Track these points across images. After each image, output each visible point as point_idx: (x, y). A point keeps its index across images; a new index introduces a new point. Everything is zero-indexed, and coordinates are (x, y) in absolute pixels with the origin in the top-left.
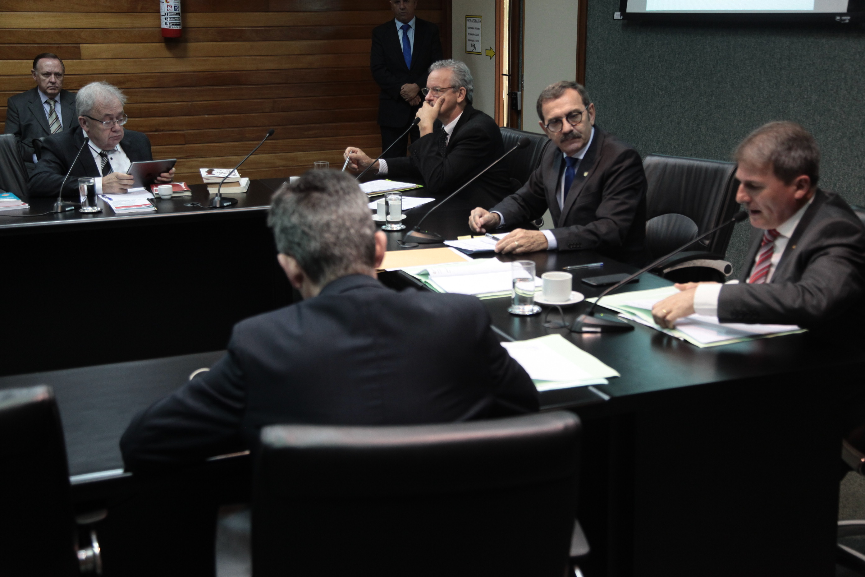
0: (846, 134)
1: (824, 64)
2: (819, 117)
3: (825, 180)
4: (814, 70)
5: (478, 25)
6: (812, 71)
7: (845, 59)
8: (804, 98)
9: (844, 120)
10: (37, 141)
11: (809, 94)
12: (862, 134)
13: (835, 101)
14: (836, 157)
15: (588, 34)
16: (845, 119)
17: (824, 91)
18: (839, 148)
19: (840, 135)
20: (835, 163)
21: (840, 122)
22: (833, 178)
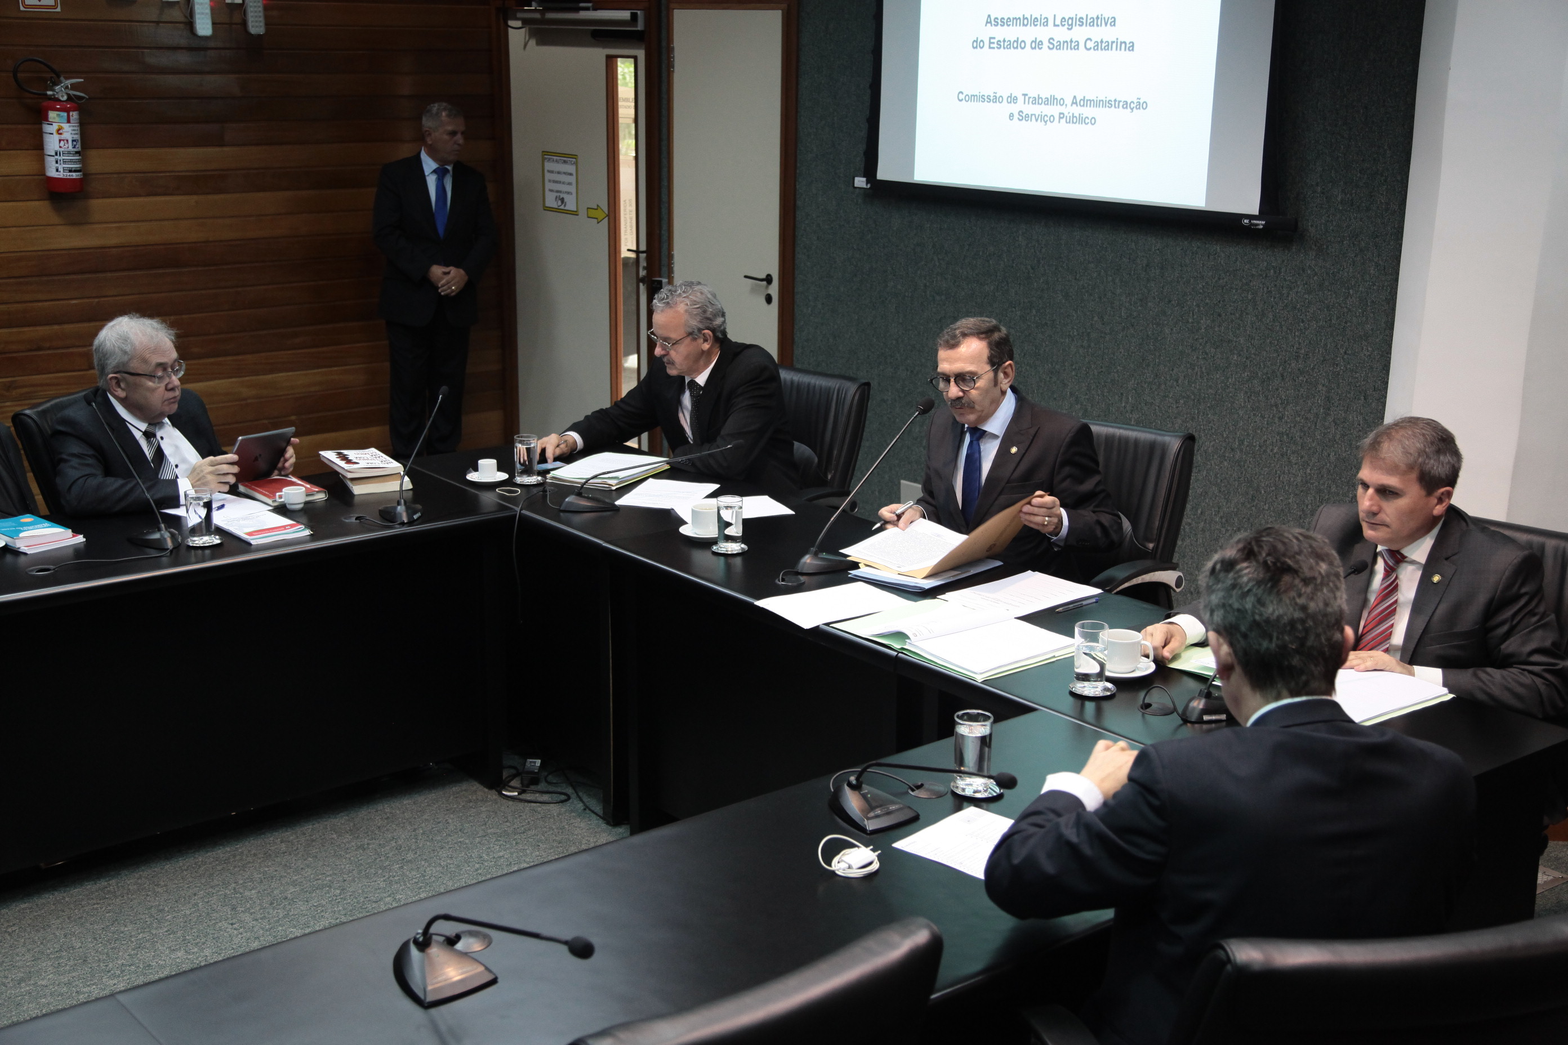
0: (1257, 374)
1: (1219, 279)
2: (1213, 350)
3: (1225, 436)
4: (1203, 286)
5: (571, 168)
6: (1200, 286)
7: (1253, 275)
8: (1188, 322)
9: (1253, 356)
10: (22, 417)
11: (1195, 317)
12: (1282, 376)
13: (1239, 329)
14: (1243, 405)
15: (799, 203)
16: (1255, 354)
17: (1220, 315)
18: (1246, 393)
19: (1248, 375)
20: (1241, 413)
21: (1247, 358)
22: (1238, 433)
